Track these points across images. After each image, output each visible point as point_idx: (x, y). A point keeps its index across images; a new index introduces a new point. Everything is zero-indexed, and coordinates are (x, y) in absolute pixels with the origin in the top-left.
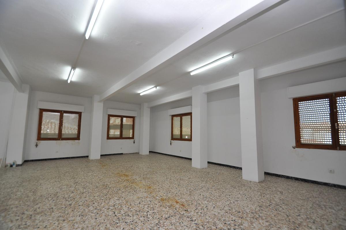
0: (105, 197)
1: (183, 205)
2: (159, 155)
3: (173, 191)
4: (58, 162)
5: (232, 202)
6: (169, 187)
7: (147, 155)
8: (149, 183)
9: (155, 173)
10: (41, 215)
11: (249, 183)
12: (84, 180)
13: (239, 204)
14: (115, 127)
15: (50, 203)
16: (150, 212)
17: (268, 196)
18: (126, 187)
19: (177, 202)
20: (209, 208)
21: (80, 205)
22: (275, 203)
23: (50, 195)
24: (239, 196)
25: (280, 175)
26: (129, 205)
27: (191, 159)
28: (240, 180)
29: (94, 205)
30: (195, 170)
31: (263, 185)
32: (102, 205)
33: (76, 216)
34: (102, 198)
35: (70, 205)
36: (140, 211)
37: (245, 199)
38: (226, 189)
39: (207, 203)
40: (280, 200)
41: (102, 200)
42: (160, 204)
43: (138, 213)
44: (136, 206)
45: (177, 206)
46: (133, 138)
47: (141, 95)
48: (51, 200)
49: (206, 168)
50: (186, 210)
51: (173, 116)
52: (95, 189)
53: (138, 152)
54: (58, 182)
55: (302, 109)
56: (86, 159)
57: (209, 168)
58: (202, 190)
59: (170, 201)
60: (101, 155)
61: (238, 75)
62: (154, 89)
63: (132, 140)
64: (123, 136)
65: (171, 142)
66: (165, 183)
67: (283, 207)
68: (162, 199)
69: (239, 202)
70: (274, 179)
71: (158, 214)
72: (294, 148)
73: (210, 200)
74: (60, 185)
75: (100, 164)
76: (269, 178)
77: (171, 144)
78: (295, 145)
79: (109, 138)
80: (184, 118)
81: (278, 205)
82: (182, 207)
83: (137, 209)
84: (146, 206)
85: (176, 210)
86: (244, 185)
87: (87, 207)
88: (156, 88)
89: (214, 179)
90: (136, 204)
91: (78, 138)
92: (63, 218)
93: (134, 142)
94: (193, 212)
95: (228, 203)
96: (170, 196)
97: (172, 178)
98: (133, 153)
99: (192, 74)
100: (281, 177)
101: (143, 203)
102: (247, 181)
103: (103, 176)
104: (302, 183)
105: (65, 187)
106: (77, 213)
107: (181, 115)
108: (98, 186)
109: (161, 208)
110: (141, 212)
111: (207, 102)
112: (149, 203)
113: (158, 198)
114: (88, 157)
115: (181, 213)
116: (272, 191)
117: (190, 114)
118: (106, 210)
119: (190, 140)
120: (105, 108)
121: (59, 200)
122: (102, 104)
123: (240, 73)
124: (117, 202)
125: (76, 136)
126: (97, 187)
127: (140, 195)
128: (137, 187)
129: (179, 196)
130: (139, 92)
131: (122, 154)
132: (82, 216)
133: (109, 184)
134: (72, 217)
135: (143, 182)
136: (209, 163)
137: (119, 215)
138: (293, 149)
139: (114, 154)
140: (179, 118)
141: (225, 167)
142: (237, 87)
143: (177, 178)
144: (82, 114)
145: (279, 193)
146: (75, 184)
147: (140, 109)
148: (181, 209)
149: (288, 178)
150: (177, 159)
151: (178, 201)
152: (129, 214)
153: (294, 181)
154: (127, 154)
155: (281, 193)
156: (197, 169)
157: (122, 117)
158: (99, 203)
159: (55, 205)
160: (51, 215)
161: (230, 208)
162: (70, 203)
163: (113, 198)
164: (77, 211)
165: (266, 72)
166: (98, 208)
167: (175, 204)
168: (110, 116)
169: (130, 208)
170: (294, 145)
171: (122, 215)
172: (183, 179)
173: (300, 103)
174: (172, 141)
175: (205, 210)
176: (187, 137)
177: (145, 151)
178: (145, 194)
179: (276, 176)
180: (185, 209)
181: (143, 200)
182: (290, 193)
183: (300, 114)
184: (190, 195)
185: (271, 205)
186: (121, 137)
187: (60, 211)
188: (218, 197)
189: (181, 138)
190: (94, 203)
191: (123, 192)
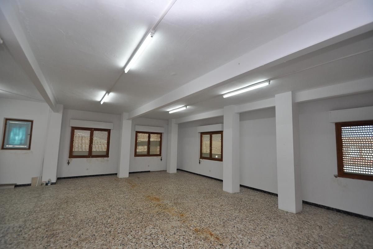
0: (141, 224)
1: (218, 239)
2: (187, 174)
3: (206, 221)
5: (268, 237)
6: (202, 215)
7: (175, 174)
8: (180, 209)
9: (185, 197)
10: (86, 242)
11: (286, 214)
12: (117, 203)
13: (275, 240)
14: (142, 144)
15: (91, 229)
16: (186, 244)
17: (306, 231)
18: (159, 214)
19: (211, 235)
20: (244, 243)
21: (119, 233)
22: (313, 240)
23: (89, 219)
24: (275, 230)
25: (320, 205)
26: (165, 235)
27: (223, 180)
28: (275, 209)
29: (132, 233)
30: (227, 195)
31: (301, 217)
32: (140, 233)
33: (117, 245)
34: (139, 226)
35: (110, 232)
36: (176, 243)
37: (281, 234)
38: (261, 221)
39: (242, 237)
40: (319, 236)
41: (138, 228)
42: (194, 235)
43: (175, 245)
44: (172, 237)
45: (212, 239)
46: (160, 155)
47: (170, 113)
48: (91, 225)
49: (238, 193)
50: (221, 245)
51: (202, 134)
52: (130, 215)
53: (165, 170)
54: (94, 205)
55: (345, 133)
56: (114, 177)
58: (236, 222)
59: (204, 233)
60: (130, 173)
61: (275, 97)
62: (185, 108)
63: (159, 157)
64: (151, 153)
65: (200, 161)
66: (198, 211)
67: (322, 245)
68: (196, 230)
69: (275, 237)
70: (313, 209)
71: (193, 247)
72: (336, 177)
73: (245, 233)
74: (96, 209)
75: (130, 183)
76: (308, 208)
77: (200, 163)
78: (337, 174)
79: (136, 155)
80: (213, 136)
81: (316, 243)
82: (217, 240)
83: (173, 240)
84: (181, 238)
85: (211, 243)
86: (280, 217)
87: (126, 235)
88: (186, 107)
89: (248, 208)
90: (171, 234)
91: (107, 155)
92: (106, 247)
93: (161, 160)
94: (228, 247)
95: (263, 238)
96: (204, 226)
97: (203, 204)
98: (160, 171)
99: (225, 97)
100: (321, 207)
101: (178, 233)
102: (283, 211)
103: (135, 198)
104: (345, 215)
105: (101, 210)
106: (118, 242)
107: (211, 133)
108: (132, 211)
109: (196, 240)
110: (177, 244)
111: (240, 120)
112: (184, 234)
113: (191, 228)
114: (116, 174)
115: (216, 247)
116: (311, 226)
117: (221, 132)
118: (143, 239)
119: (221, 159)
120: (134, 125)
121: (98, 226)
122: (130, 122)
123: (276, 95)
124: (153, 231)
125: (105, 154)
126: (131, 212)
127: (174, 224)
128: (170, 214)
129: (213, 227)
130: (168, 110)
131: (149, 171)
132: (123, 245)
133: (142, 209)
134: (114, 246)
135: (175, 207)
136: (241, 186)
137: (157, 246)
138: (335, 178)
139: (141, 172)
140: (209, 136)
141: (259, 192)
142: (273, 109)
143: (209, 204)
144: (111, 132)
145: (317, 228)
146: (110, 208)
147: (168, 125)
148: (216, 243)
149: (328, 208)
150: (207, 180)
151: (212, 233)
152: (167, 246)
153: (335, 212)
154: (154, 171)
155: (321, 227)
156: (228, 193)
157: (149, 133)
158: (136, 231)
159: (96, 232)
160: (94, 242)
161: (266, 245)
162: (110, 229)
163: (149, 226)
164: (117, 239)
165: (305, 95)
166: (137, 237)
167: (209, 236)
168: (137, 132)
169: (166, 238)
170: (336, 173)
171: (160, 246)
172: (215, 206)
173: (343, 128)
174: (201, 160)
175: (241, 245)
176: (217, 157)
177: (172, 170)
178: (178, 223)
179: (315, 206)
180: (220, 243)
181: (178, 230)
182: (330, 228)
183: (343, 141)
184: (224, 226)
185: (309, 242)
186: (148, 154)
187: (102, 238)
188: (253, 230)
189: (211, 157)
190: (131, 231)
191: (157, 219)
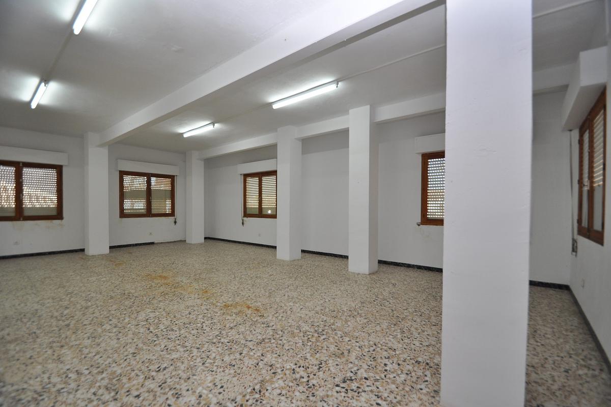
0: (130, 310)
1: (258, 310)
2: (222, 243)
3: (243, 294)
4: (23, 262)
5: (327, 300)
6: (238, 288)
7: (201, 244)
8: (204, 285)
9: (214, 270)
10: (17, 343)
11: (356, 276)
12: (83, 288)
13: (335, 303)
14: (135, 195)
15: (28, 326)
16: (206, 322)
17: (376, 290)
18: (164, 294)
19: (249, 308)
20: (294, 310)
21: (85, 325)
22: (382, 297)
23: (24, 314)
24: (339, 292)
25: (400, 263)
26: (172, 317)
27: (276, 247)
28: (344, 272)
29: (111, 322)
30: (282, 263)
31: (374, 277)
32: (127, 320)
33: (82, 340)
34: (125, 312)
35: (68, 325)
36: (190, 323)
37: (345, 296)
38: (323, 286)
39: (292, 304)
40: (390, 293)
41: (124, 315)
42: (222, 311)
43: (188, 326)
44: (184, 317)
45: (249, 312)
46: (172, 214)
47: (185, 136)
48: (28, 322)
49: (298, 260)
50: (260, 316)
51: (246, 176)
52: (110, 301)
53: (183, 240)
54: (33, 295)
55: (432, 170)
56: (80, 255)
57: (303, 260)
58: (288, 290)
59: (238, 306)
60: (111, 248)
61: (348, 114)
62: (210, 128)
63: (171, 219)
64: (154, 212)
65: (243, 220)
66: (232, 284)
67: (391, 301)
68: (225, 305)
69: (336, 300)
70: (391, 269)
71: (219, 324)
72: (419, 225)
73: (297, 300)
74: (39, 299)
75: (111, 261)
76: (384, 268)
77: (243, 224)
78: (420, 222)
79: (123, 214)
80: (264, 179)
81: (384, 299)
82: (256, 312)
83: (186, 321)
84: (200, 317)
85: (246, 316)
86: (348, 279)
87: (100, 326)
88: (214, 125)
89: (308, 274)
90: (183, 315)
91: (58, 214)
92: (58, 344)
93: (175, 222)
94: (271, 317)
95: (322, 302)
96: (239, 300)
97: (242, 276)
98: (175, 242)
99: (275, 107)
100: (401, 266)
101: (196, 312)
102: (354, 273)
103: (120, 280)
104: (425, 271)
105: (50, 301)
106: (83, 335)
107: (260, 175)
108: (113, 295)
109: (224, 316)
110: (192, 324)
111: (302, 154)
112: (206, 311)
113: (219, 304)
114: (83, 250)
115: (253, 319)
116: (383, 284)
117: (274, 173)
118: (133, 326)
119: (274, 216)
120: (114, 158)
121: (43, 321)
122: (105, 151)
123: (351, 111)
124: (152, 315)
125: (54, 213)
126: (112, 298)
127: (190, 303)
128: (184, 293)
129: (253, 299)
130: (181, 130)
131: (152, 243)
132: (92, 338)
133: (133, 291)
134: (75, 341)
135: (195, 285)
136: (303, 251)
137: (156, 331)
138: (417, 226)
139: (136, 245)
140: (257, 179)
141: (327, 257)
142: (345, 133)
143: (252, 276)
144: (65, 170)
145: (391, 285)
146: (69, 296)
147: (185, 161)
148: (254, 315)
149: (409, 266)
150: (254, 248)
151: (250, 306)
152: (174, 328)
153: (416, 269)
154: (161, 243)
155: (394, 285)
156: (283, 261)
157: (149, 176)
158: (119, 319)
159: (39, 329)
160: (35, 341)
161: (323, 308)
162: (67, 322)
163: (144, 310)
164: (82, 332)
165: (388, 112)
166: (119, 325)
167: (246, 309)
168: (123, 173)
169: (175, 320)
170: (419, 220)
171: (162, 330)
172: (260, 277)
173: (430, 160)
174: (245, 219)
175: (289, 312)
176: (269, 212)
177: (196, 236)
178: (198, 301)
179: (395, 265)
180: (260, 314)
181: (195, 308)
182: (405, 285)
183: (429, 177)
184: (270, 296)
185: (377, 300)
186: (149, 213)
187: (50, 335)
188: (309, 296)
189: (260, 213)
190: (110, 320)
191: (160, 301)
